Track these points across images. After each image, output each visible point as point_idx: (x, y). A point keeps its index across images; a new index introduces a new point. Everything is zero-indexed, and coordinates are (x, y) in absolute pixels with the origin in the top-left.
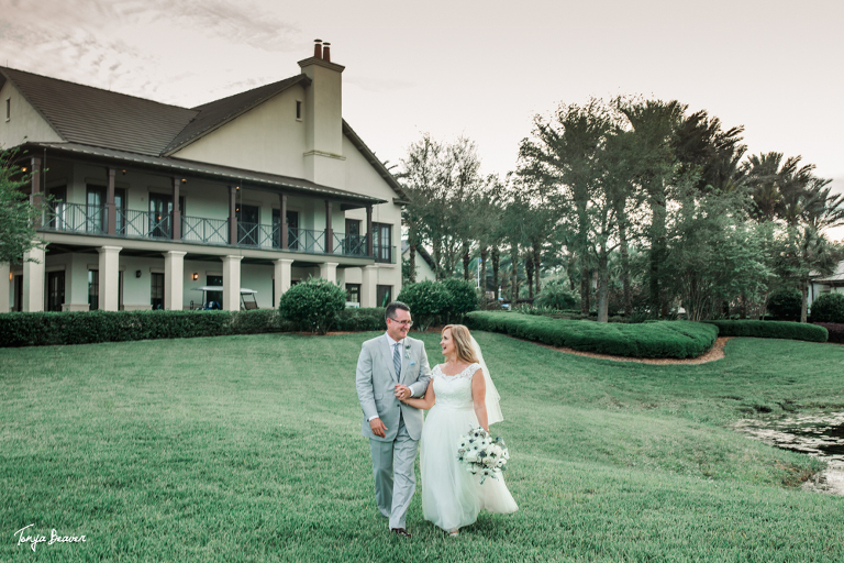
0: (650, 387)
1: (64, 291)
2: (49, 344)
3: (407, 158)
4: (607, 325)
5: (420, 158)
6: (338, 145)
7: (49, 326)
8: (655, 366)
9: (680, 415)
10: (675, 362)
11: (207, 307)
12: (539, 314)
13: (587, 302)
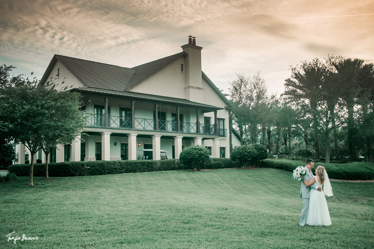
0: (353, 193)
1: (85, 152)
2: (84, 175)
3: (232, 88)
4: (330, 165)
5: (238, 88)
6: (200, 83)
7: (84, 167)
8: (354, 183)
9: (369, 205)
10: (363, 181)
11: (145, 158)
12: (296, 160)
13: (318, 153)
